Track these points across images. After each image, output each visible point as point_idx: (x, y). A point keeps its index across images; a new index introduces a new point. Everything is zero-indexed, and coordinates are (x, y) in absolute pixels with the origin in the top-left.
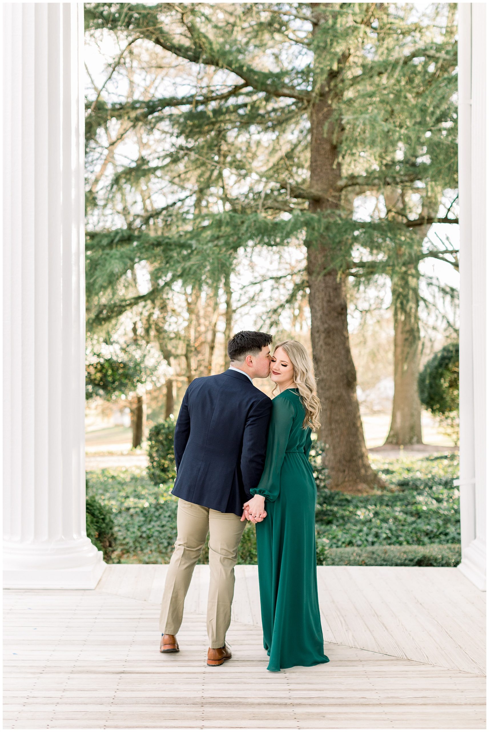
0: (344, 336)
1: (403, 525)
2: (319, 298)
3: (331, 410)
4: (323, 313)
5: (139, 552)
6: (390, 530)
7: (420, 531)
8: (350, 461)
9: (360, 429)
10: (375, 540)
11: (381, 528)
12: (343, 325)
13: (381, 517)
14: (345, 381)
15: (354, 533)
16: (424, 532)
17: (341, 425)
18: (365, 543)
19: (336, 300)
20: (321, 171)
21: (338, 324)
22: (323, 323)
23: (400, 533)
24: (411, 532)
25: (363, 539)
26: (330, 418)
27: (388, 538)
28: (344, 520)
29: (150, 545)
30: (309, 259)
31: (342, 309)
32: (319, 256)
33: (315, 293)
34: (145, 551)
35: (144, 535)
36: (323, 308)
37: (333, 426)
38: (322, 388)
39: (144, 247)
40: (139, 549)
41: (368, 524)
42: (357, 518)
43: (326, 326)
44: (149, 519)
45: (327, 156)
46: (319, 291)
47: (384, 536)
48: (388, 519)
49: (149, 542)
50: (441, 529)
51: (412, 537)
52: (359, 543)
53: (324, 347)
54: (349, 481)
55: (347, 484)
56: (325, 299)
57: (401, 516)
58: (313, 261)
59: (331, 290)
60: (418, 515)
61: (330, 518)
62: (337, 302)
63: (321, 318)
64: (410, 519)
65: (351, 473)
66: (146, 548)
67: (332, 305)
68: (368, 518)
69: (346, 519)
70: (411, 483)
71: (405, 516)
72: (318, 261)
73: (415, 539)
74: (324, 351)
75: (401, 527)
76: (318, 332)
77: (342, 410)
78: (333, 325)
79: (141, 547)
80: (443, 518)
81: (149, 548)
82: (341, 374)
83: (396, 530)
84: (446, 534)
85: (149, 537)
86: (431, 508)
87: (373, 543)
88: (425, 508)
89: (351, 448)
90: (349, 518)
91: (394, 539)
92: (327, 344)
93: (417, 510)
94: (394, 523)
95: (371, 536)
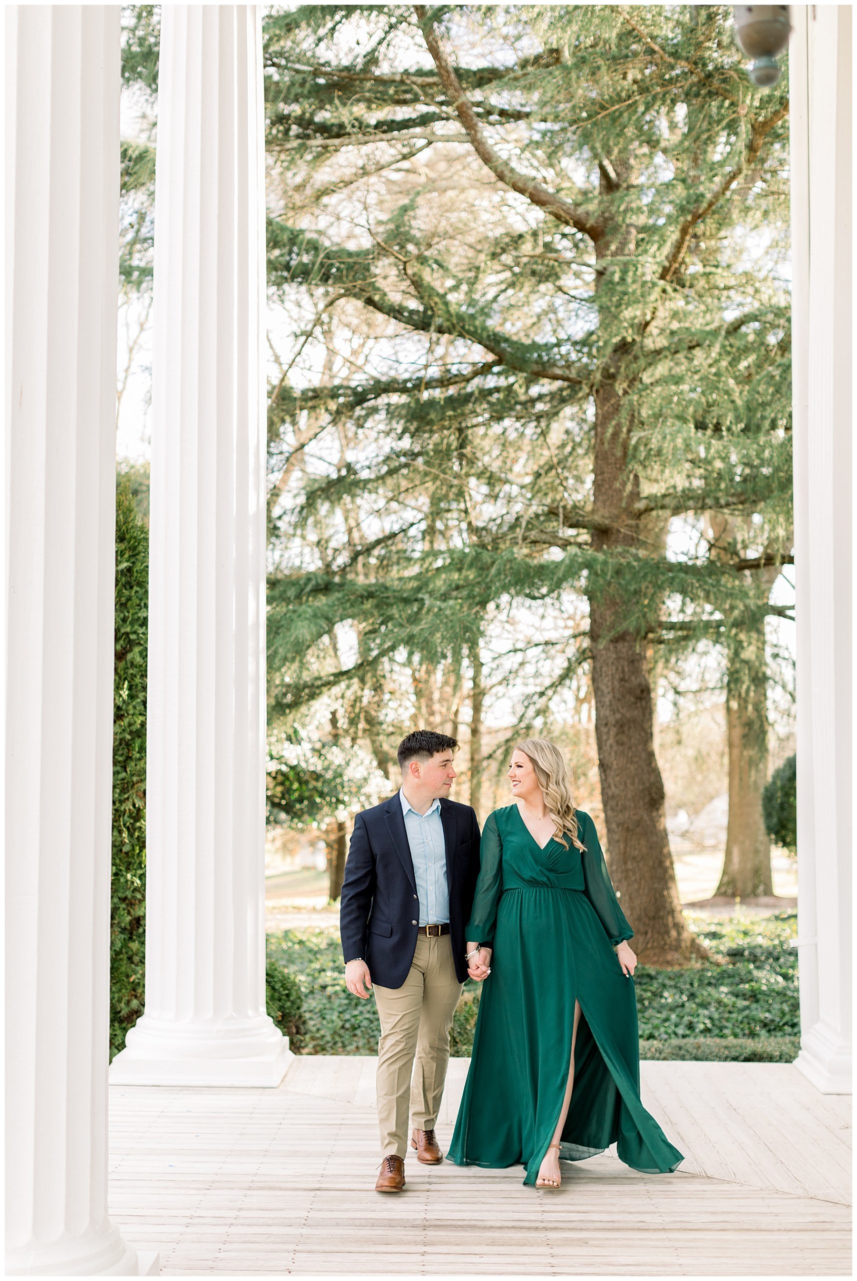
0: (646, 733)
1: (730, 1012)
2: (607, 675)
3: (626, 841)
4: (614, 697)
6: (711, 1018)
7: (754, 1020)
8: (654, 918)
9: (670, 871)
10: (688, 1032)
11: (698, 1016)
12: (646, 714)
13: (698, 1000)
14: (647, 799)
15: (656, 1022)
16: (761, 1021)
17: (641, 865)
19: (633, 678)
20: (610, 487)
21: (638, 713)
22: (614, 712)
23: (725, 1023)
24: (742, 1022)
26: (625, 853)
30: (592, 615)
31: (642, 691)
32: (608, 613)
33: (601, 668)
35: (348, 1025)
36: (613, 689)
37: (630, 865)
38: (612, 809)
41: (679, 1010)
42: (663, 1001)
43: (618, 716)
45: (618, 466)
46: (606, 665)
47: (702, 1027)
48: (709, 1004)
51: (742, 1030)
53: (615, 748)
54: (653, 948)
56: (617, 677)
57: (728, 1000)
58: (599, 620)
59: (626, 663)
60: (754, 996)
62: (635, 681)
63: (611, 705)
64: (741, 1003)
65: (656, 936)
67: (627, 685)
68: (680, 1001)
69: (646, 1003)
70: (746, 953)
71: (734, 999)
72: (605, 620)
73: (747, 1031)
74: (616, 753)
75: (727, 1015)
76: (606, 725)
77: (643, 842)
78: (628, 715)
82: (641, 787)
83: (719, 1019)
85: (354, 1028)
86: (774, 987)
88: (766, 988)
89: (656, 899)
91: (715, 1031)
92: (620, 743)
93: (752, 991)
94: (717, 1009)
95: (682, 1027)
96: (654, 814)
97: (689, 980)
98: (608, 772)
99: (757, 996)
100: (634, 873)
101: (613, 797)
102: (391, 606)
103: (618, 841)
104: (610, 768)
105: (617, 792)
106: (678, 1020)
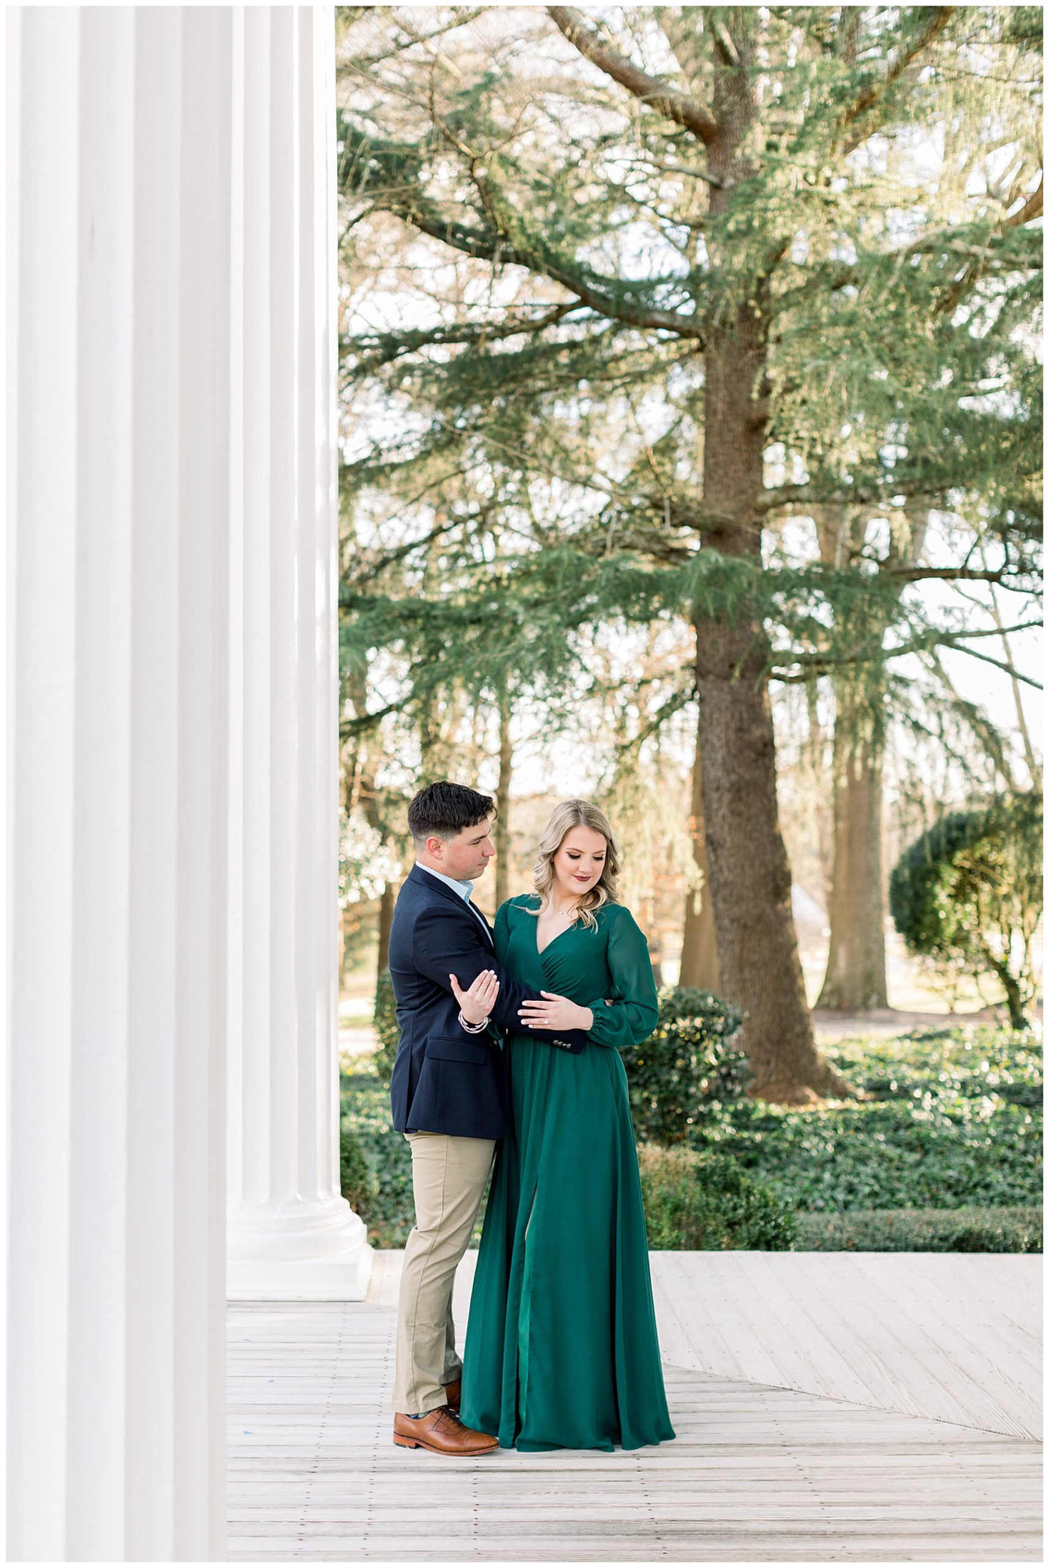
0: (770, 800)
1: (898, 1169)
2: (719, 724)
3: (742, 942)
4: (729, 752)
5: (382, 1223)
6: (875, 1177)
7: (935, 1180)
8: (778, 1043)
9: (799, 981)
10: (850, 1197)
12: (767, 776)
13: (852, 1152)
14: (771, 887)
16: (944, 1181)
17: (762, 973)
18: (831, 1203)
19: (753, 728)
20: (726, 474)
21: (757, 774)
22: (728, 772)
23: (898, 1185)
24: (918, 1183)
25: (827, 1195)
26: (741, 957)
27: (874, 1194)
28: (780, 1159)
29: (401, 1208)
30: (699, 645)
31: (765, 745)
32: (721, 641)
33: (711, 714)
34: (393, 1221)
36: (727, 742)
37: (747, 974)
38: (725, 900)
39: (384, 621)
40: (380, 1216)
41: (829, 1166)
42: (805, 1154)
43: (733, 777)
44: (393, 1156)
45: (736, 445)
46: (720, 710)
47: (867, 1190)
48: (869, 1157)
49: (399, 1203)
50: (976, 1177)
51: (921, 1193)
52: (821, 1203)
53: (729, 819)
54: (777, 1082)
55: (774, 1088)
56: (733, 725)
57: (892, 1152)
58: (709, 651)
59: (744, 708)
60: (922, 1145)
61: (751, 1155)
62: (757, 732)
63: (724, 763)
64: (913, 1157)
65: (781, 1066)
66: (395, 1216)
67: (746, 737)
68: (827, 1154)
69: (784, 1156)
71: (898, 1151)
72: (718, 651)
73: (927, 1195)
74: (730, 826)
75: (896, 1174)
76: (718, 789)
77: (765, 943)
78: (747, 777)
79: (384, 1213)
80: (973, 1154)
81: (401, 1216)
82: (763, 871)
83: (888, 1178)
84: (987, 1187)
86: (945, 1134)
87: (846, 1205)
88: (934, 1135)
89: (778, 1017)
90: (789, 1154)
91: (886, 1197)
92: (735, 813)
93: (918, 1138)
94: (880, 1165)
95: (839, 1190)
96: (780, 906)
97: (830, 1125)
98: (719, 852)
99: (928, 1146)
100: (753, 984)
101: (726, 884)
102: (440, 629)
103: (732, 942)
104: (722, 847)
105: (731, 877)
106: (833, 1181)
